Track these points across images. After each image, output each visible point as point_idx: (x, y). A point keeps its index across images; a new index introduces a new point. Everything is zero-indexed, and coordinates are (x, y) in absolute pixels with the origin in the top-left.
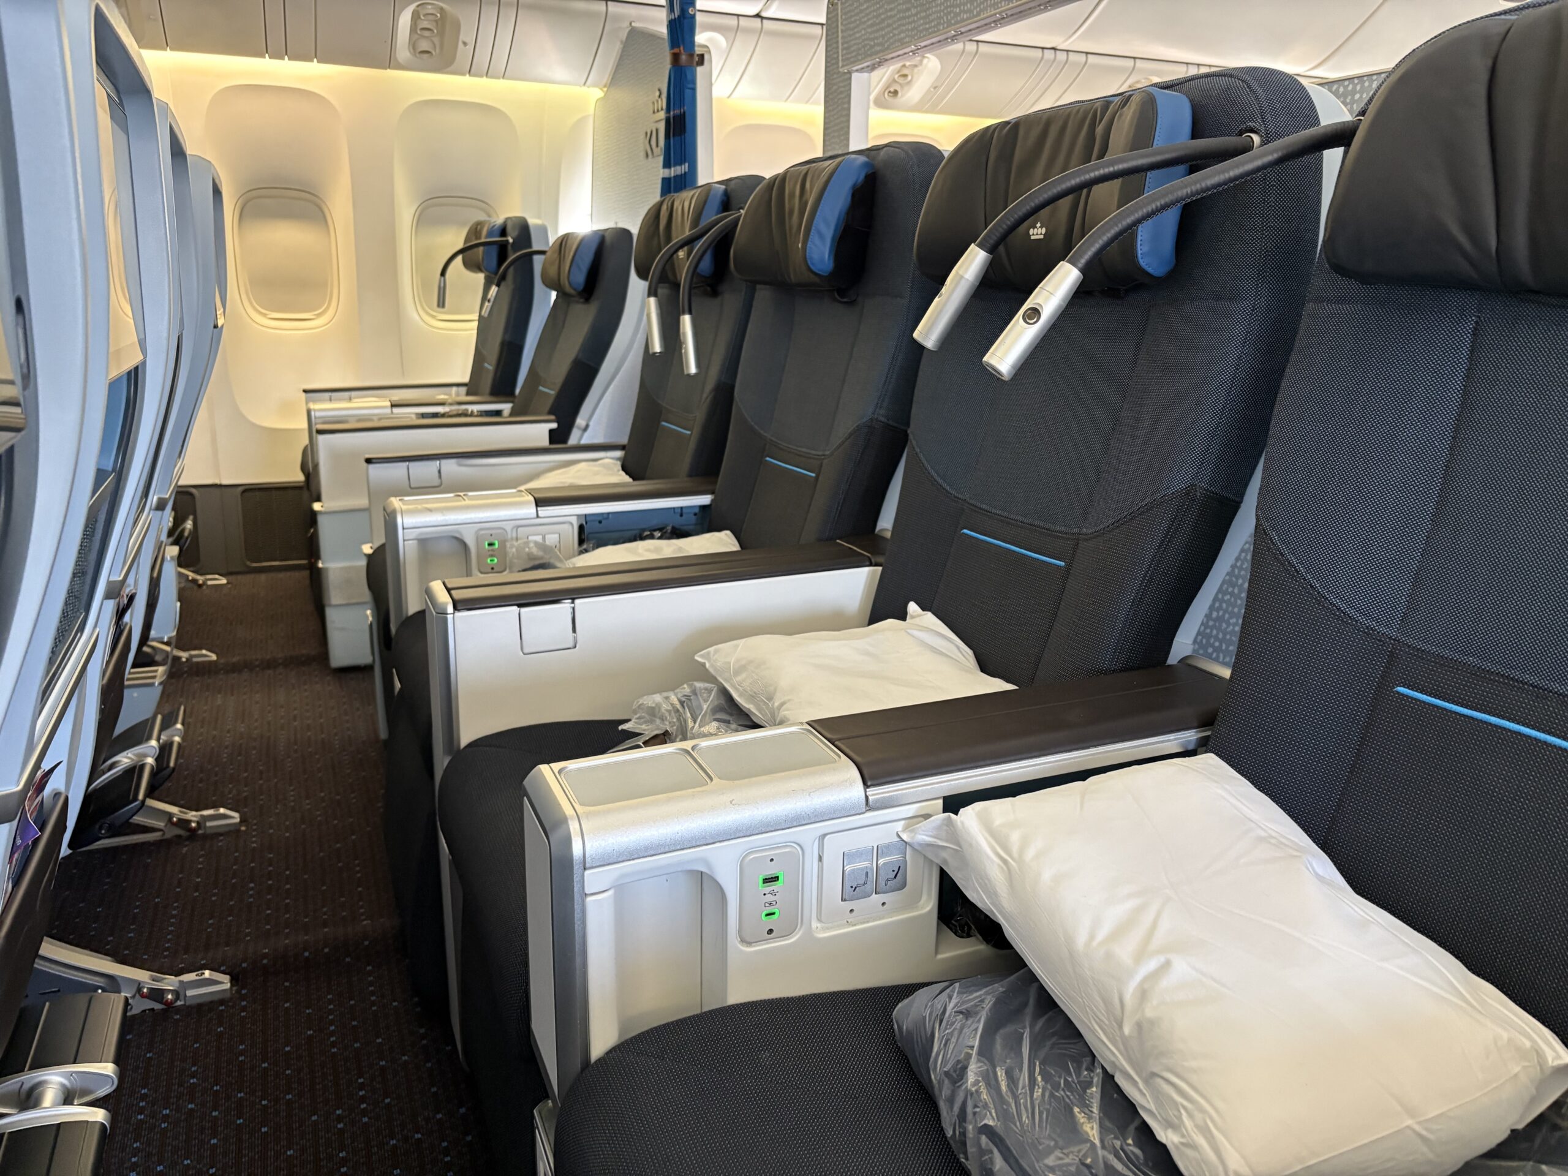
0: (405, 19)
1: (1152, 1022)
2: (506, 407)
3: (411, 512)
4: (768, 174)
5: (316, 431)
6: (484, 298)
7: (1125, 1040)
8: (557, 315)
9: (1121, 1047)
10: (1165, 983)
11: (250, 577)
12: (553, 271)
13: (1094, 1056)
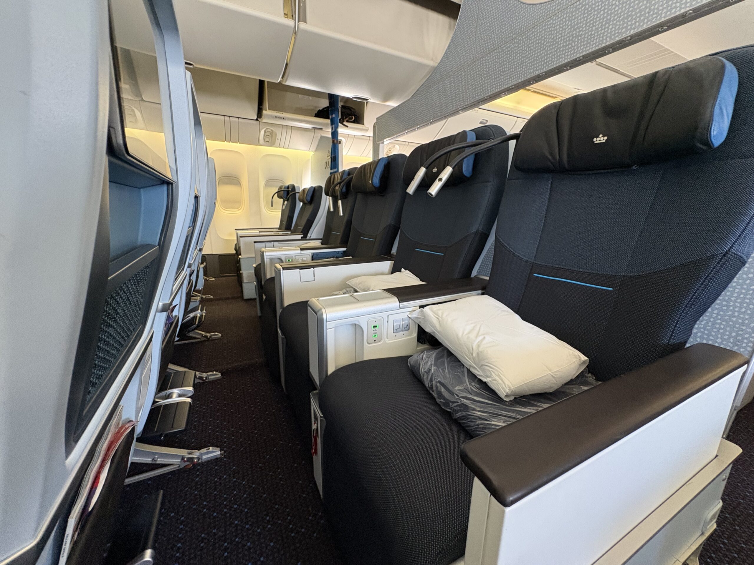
0: (262, 132)
1: (481, 352)
2: (289, 232)
3: (268, 251)
4: (359, 166)
5: (239, 237)
6: (283, 204)
7: (474, 358)
8: (302, 209)
9: (473, 360)
10: (484, 342)
11: (221, 278)
12: (301, 197)
13: (463, 365)
